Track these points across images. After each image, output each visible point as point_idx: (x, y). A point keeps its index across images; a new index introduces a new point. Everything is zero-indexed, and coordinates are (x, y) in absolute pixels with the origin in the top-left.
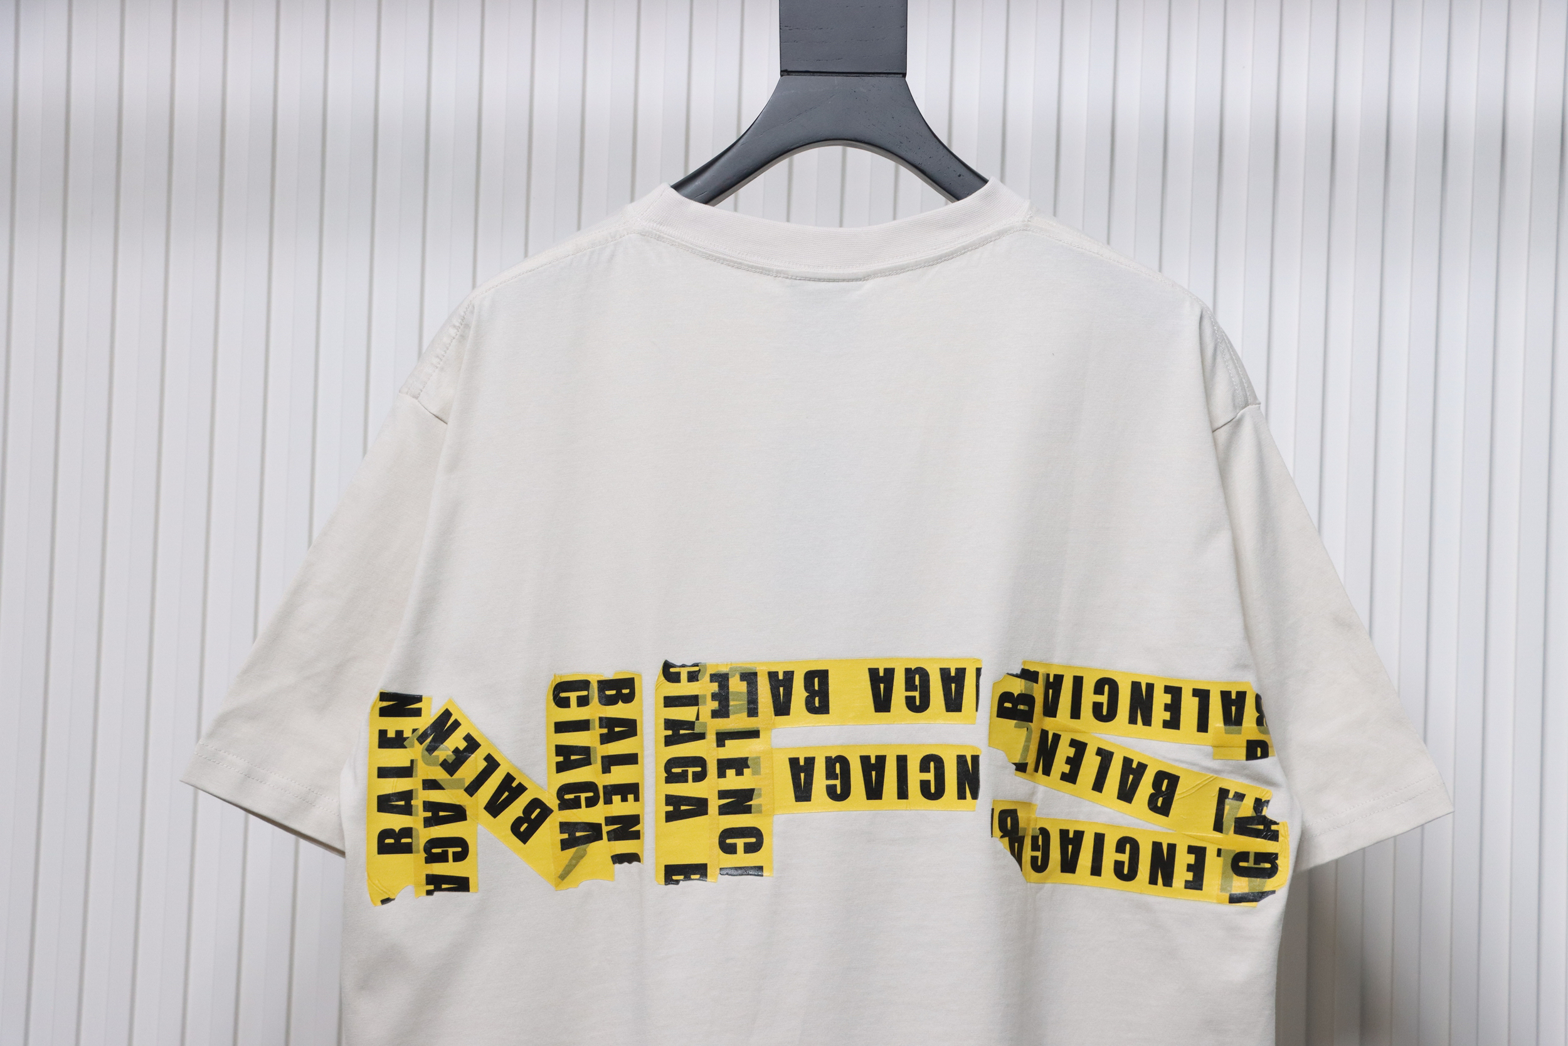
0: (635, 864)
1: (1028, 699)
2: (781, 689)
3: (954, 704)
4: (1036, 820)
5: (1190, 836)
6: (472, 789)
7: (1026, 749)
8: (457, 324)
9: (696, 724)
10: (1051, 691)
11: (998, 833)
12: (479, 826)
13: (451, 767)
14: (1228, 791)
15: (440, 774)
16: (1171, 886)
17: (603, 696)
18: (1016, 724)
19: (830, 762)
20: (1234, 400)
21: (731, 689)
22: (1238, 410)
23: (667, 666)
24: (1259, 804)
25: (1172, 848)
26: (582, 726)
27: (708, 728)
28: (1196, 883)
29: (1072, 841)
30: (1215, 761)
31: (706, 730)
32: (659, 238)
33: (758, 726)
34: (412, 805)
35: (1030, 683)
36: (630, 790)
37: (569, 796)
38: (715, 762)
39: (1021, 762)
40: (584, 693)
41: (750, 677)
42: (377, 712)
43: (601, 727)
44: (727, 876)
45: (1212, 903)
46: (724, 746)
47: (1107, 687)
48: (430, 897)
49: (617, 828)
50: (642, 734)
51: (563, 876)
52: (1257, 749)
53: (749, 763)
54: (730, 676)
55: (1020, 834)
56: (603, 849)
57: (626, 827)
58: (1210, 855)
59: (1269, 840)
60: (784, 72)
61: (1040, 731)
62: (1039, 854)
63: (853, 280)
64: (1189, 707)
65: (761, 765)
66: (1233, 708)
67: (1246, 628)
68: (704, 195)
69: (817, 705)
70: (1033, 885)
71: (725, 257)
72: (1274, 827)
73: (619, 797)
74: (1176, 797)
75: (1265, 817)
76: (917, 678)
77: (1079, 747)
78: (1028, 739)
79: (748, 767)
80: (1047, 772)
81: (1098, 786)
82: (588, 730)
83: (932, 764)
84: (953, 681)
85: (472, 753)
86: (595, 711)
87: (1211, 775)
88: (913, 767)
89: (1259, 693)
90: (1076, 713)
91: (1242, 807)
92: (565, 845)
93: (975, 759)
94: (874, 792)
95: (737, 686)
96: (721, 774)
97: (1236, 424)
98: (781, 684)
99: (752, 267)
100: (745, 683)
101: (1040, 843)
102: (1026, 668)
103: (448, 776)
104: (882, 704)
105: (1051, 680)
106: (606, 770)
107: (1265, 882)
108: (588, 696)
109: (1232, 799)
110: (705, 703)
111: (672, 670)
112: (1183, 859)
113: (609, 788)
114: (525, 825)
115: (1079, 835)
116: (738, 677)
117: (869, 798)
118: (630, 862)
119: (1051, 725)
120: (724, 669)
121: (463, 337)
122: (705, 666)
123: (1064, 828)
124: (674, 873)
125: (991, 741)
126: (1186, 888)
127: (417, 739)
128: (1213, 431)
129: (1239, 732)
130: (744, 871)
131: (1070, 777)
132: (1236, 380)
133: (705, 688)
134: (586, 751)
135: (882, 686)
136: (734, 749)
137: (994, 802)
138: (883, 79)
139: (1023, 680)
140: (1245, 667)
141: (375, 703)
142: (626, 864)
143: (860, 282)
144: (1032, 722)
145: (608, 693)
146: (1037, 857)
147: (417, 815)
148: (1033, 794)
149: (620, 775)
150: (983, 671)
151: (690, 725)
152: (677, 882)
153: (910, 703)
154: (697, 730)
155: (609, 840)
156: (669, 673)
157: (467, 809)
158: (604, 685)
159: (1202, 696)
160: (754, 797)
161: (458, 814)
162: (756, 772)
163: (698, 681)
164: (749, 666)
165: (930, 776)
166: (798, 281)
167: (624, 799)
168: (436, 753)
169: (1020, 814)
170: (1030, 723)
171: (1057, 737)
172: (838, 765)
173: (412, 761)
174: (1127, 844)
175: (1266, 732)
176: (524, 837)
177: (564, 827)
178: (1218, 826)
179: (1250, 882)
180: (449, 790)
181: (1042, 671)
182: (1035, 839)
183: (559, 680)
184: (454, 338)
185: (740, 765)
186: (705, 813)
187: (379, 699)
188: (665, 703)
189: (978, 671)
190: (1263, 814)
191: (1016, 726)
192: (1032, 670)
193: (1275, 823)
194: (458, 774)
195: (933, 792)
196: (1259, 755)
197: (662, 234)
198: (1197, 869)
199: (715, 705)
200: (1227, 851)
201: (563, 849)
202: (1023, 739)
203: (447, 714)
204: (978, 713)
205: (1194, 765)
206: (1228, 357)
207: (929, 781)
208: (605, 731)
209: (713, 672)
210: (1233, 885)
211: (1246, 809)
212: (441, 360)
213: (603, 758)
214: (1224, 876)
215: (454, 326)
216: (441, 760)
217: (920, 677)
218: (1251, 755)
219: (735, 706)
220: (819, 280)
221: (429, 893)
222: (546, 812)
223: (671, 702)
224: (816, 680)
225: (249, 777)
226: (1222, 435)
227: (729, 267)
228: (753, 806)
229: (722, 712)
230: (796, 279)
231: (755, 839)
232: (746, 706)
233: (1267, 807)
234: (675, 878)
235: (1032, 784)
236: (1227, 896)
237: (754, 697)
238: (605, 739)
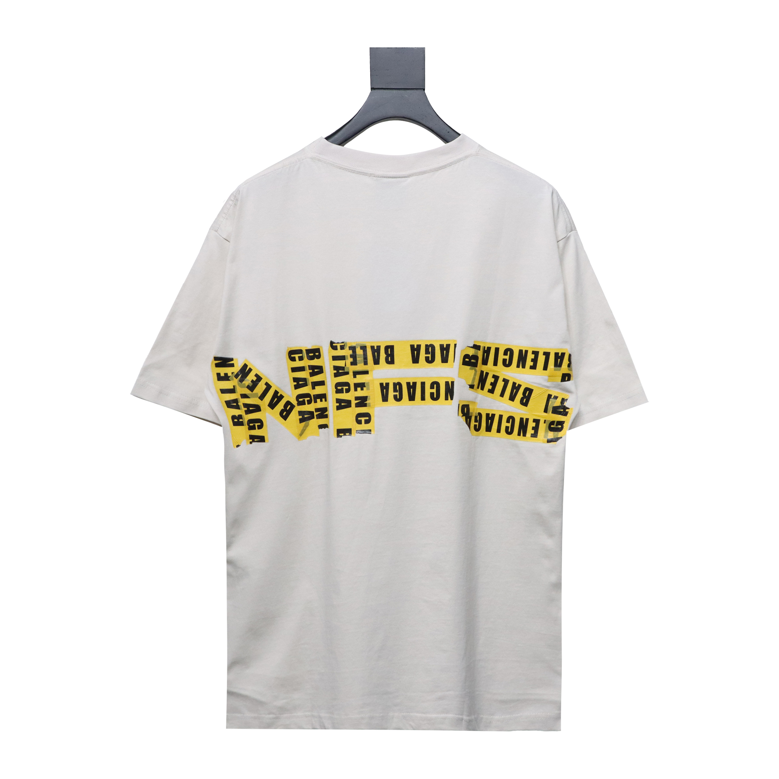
0: (326, 429)
1: (475, 357)
2: (376, 353)
3: (445, 360)
4: (477, 409)
5: (535, 415)
6: (262, 397)
7: (474, 379)
8: (233, 199)
9: (345, 368)
10: (485, 354)
11: (461, 414)
12: (267, 414)
13: (252, 388)
14: (551, 395)
15: (247, 392)
16: (525, 436)
17: (308, 356)
18: (470, 368)
19: (395, 385)
20: (566, 228)
21: (357, 353)
22: (568, 233)
23: (332, 343)
24: (563, 400)
25: (527, 420)
26: (302, 369)
27: (350, 370)
28: (535, 435)
29: (490, 418)
30: (548, 383)
31: (349, 370)
32: (319, 160)
33: (368, 369)
34: (239, 405)
35: (477, 350)
36: (323, 397)
37: (302, 399)
38: (353, 384)
39: (472, 384)
40: (301, 355)
41: (364, 348)
42: (214, 365)
43: (309, 369)
44: (358, 434)
45: (540, 443)
46: (356, 377)
47: (509, 352)
48: (251, 445)
49: (320, 413)
50: (325, 372)
51: (301, 435)
52: (566, 377)
53: (366, 385)
54: (356, 347)
55: (470, 415)
56: (315, 422)
57: (323, 413)
58: (541, 423)
59: (564, 415)
60: (372, 89)
61: (480, 371)
62: (477, 424)
63: (403, 177)
64: (541, 359)
65: (370, 386)
66: (559, 360)
67: (568, 326)
68: (339, 142)
69: (390, 360)
70: (475, 437)
71: (348, 168)
72: (567, 410)
73: (319, 399)
74: (531, 398)
75: (565, 406)
76: (430, 348)
77: (496, 378)
78: (475, 374)
79: (365, 387)
80: (482, 389)
81: (502, 395)
82: (305, 370)
83: (435, 385)
84: (445, 349)
85: (260, 382)
86: (306, 363)
87: (546, 388)
88: (427, 386)
89: (571, 354)
90: (495, 364)
91: (556, 402)
92: (301, 421)
93: (453, 383)
94: (412, 398)
95: (359, 352)
96: (356, 390)
97: (567, 239)
98: (376, 351)
99: (360, 172)
100: (362, 350)
101: (478, 419)
102: (475, 344)
103: (251, 392)
104: (415, 360)
105: (486, 349)
106: (313, 388)
107: (558, 434)
108: (302, 356)
109: (553, 399)
110: (348, 359)
111: (334, 345)
112: (531, 424)
113: (315, 396)
114: (285, 413)
115: (493, 415)
116: (359, 348)
117: (410, 400)
118: (325, 428)
119: (485, 368)
120: (354, 345)
121: (235, 205)
122: (346, 343)
123: (488, 412)
124: (341, 432)
125: (459, 376)
126: (531, 437)
127: (235, 377)
128: (558, 242)
129: (560, 370)
130: (364, 431)
131: (491, 391)
132: (567, 220)
133: (347, 352)
134: (305, 380)
135: (416, 352)
136: (360, 379)
137: (460, 401)
138: (415, 91)
139: (474, 349)
140: (566, 342)
141: (212, 361)
142: (323, 429)
143: (406, 178)
144: (477, 367)
145: (310, 355)
146: (476, 425)
147: (242, 409)
148: (476, 398)
149: (319, 390)
150: (457, 345)
151: (343, 368)
152: (341, 436)
153: (427, 360)
154: (346, 371)
155: (317, 418)
156: (333, 346)
157: (261, 406)
158: (308, 351)
159: (547, 354)
160: (368, 400)
161: (257, 408)
162: (368, 389)
163: (344, 349)
164: (363, 343)
165: (434, 391)
166: (379, 178)
167: (321, 401)
168: (244, 382)
169: (470, 407)
170: (476, 368)
171: (487, 374)
172: (398, 386)
173: (234, 386)
174: (511, 419)
175: (571, 370)
176: (285, 418)
177: (300, 413)
178: (546, 411)
179: (554, 433)
180: (252, 398)
181: (482, 345)
182: (476, 417)
183: (290, 350)
184: (231, 205)
185: (362, 386)
186: (350, 406)
187: (214, 360)
188: (333, 359)
189: (455, 345)
190: (564, 405)
191: (470, 369)
192: (478, 345)
193: (568, 408)
194: (255, 391)
195: (435, 397)
196: (566, 380)
197: (320, 158)
198: (536, 429)
199: (351, 360)
200: (548, 421)
201: (300, 423)
202: (473, 374)
203: (245, 366)
204: (454, 363)
205: (540, 384)
206: (564, 210)
207: (434, 393)
208: (311, 371)
209: (350, 346)
210: (549, 435)
211: (557, 403)
212: (226, 215)
213: (312, 383)
214: (546, 432)
215: (232, 200)
216: (247, 385)
217: (431, 348)
218: (563, 380)
219: (359, 360)
220: (389, 177)
221: (251, 443)
222: (293, 407)
223: (335, 358)
224: (389, 349)
225: (161, 393)
226: (561, 244)
227: (350, 172)
228: (367, 404)
229: (354, 363)
230: (378, 177)
231: (368, 417)
232: (363, 360)
233: (566, 401)
234: (340, 434)
235: (476, 394)
236: (546, 440)
237: (366, 356)
238: (312, 375)
